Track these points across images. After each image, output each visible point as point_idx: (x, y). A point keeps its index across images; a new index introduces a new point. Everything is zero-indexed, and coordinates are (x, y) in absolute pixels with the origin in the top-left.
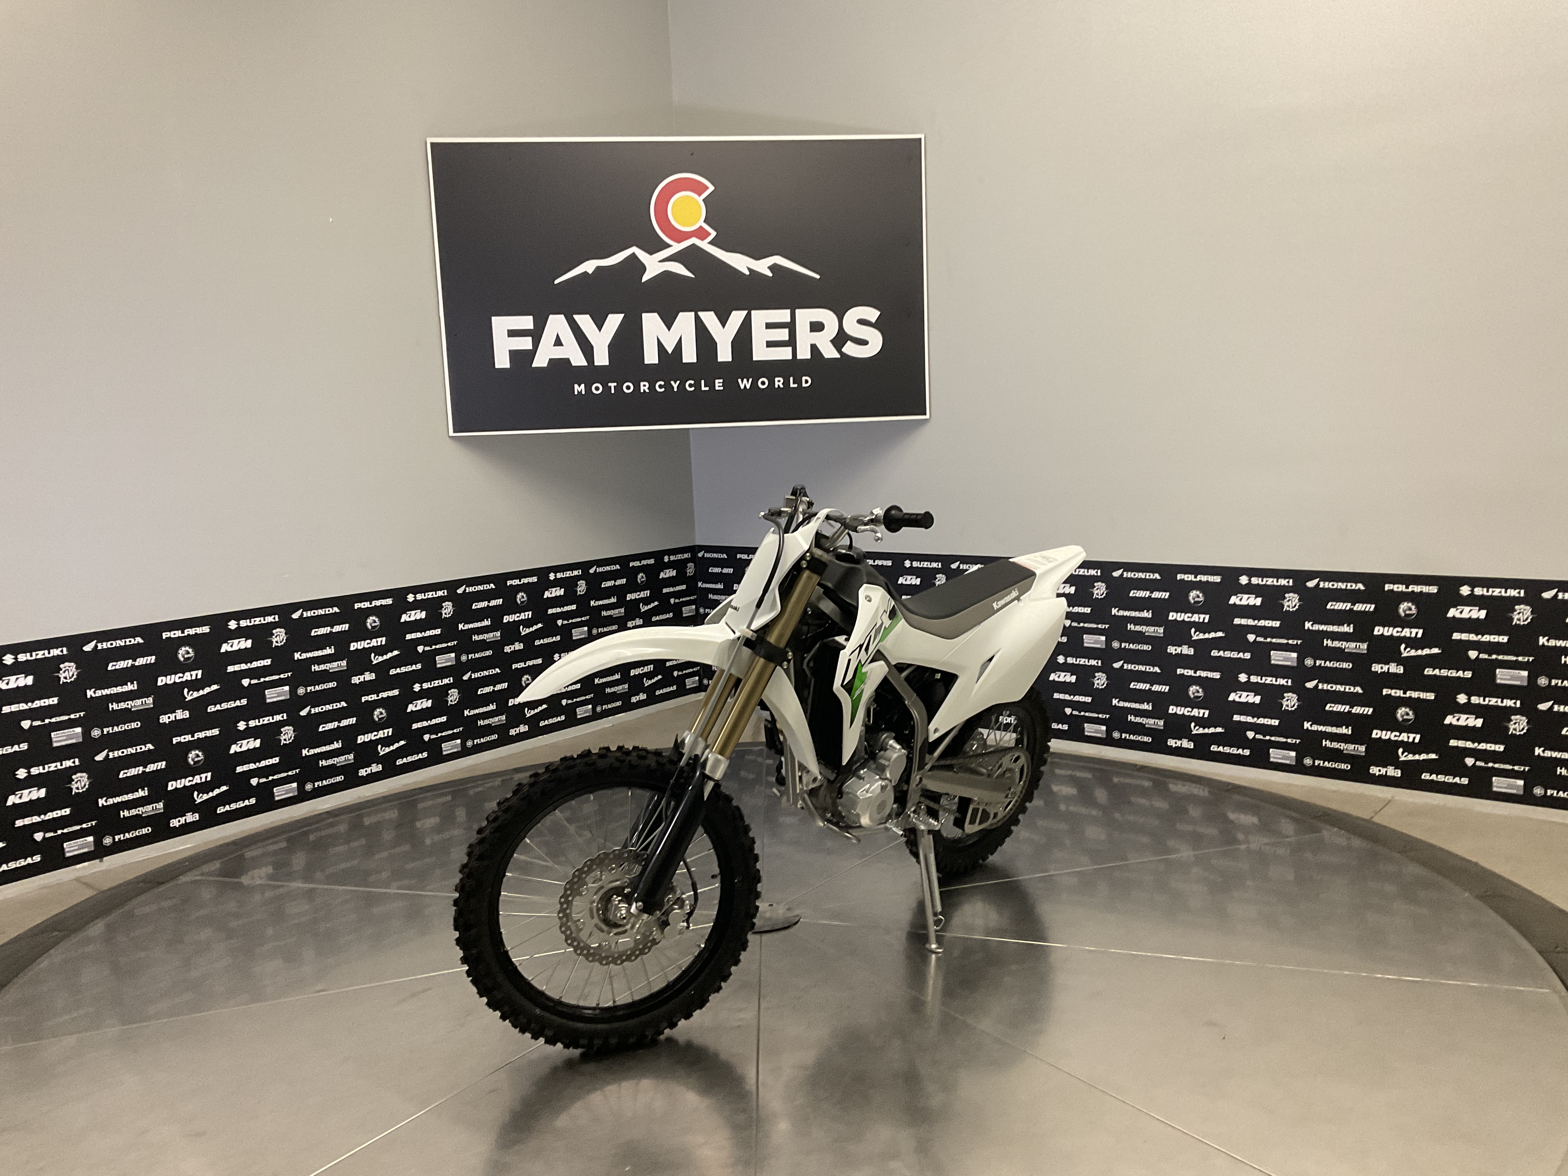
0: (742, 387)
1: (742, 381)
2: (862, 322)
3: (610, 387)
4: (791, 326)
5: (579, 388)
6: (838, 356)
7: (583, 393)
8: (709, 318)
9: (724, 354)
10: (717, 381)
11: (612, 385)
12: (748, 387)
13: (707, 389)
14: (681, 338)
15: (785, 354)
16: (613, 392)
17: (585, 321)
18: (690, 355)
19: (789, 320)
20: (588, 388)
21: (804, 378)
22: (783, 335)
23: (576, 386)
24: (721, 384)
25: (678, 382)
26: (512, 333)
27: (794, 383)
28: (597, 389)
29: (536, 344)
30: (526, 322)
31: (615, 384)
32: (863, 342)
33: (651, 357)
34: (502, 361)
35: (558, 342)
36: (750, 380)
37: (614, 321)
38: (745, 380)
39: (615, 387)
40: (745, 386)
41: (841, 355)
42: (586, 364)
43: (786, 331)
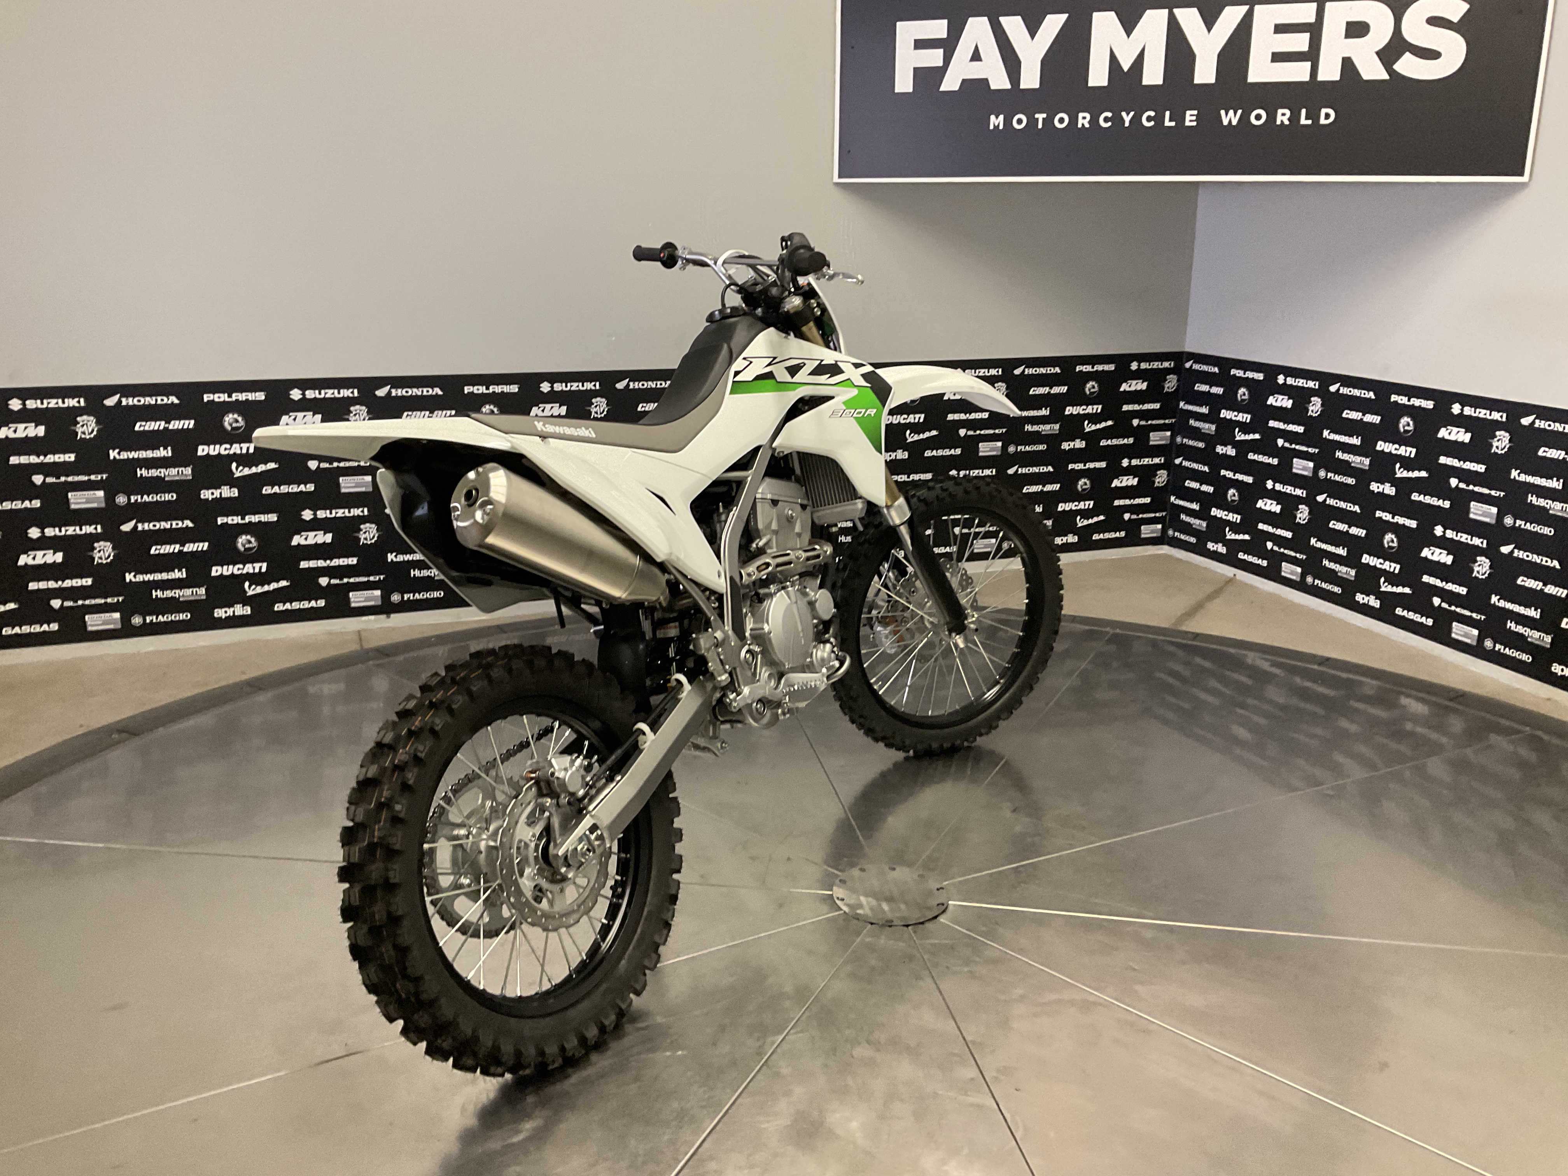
0: (1225, 122)
1: (1227, 114)
2: (1435, 21)
3: (1038, 119)
4: (1315, 30)
5: (996, 121)
6: (1386, 76)
7: (1001, 127)
8: (1189, 18)
9: (1205, 73)
10: (1188, 113)
11: (1040, 117)
12: (1234, 122)
13: (1173, 124)
14: (1143, 49)
15: (1299, 72)
16: (1040, 126)
17: (1013, 25)
18: (1153, 75)
19: (1312, 20)
20: (1008, 121)
21: (1324, 111)
22: (1300, 42)
24: (1194, 118)
25: (1132, 113)
26: (920, 44)
27: (1307, 118)
28: (1020, 121)
29: (948, 58)
30: (938, 28)
31: (1045, 115)
32: (1431, 55)
33: (1098, 76)
34: (904, 83)
35: (976, 56)
36: (1240, 112)
37: (1054, 23)
38: (1231, 112)
39: (1044, 119)
40: (1230, 121)
41: (1389, 75)
42: (1009, 86)
43: (1306, 36)
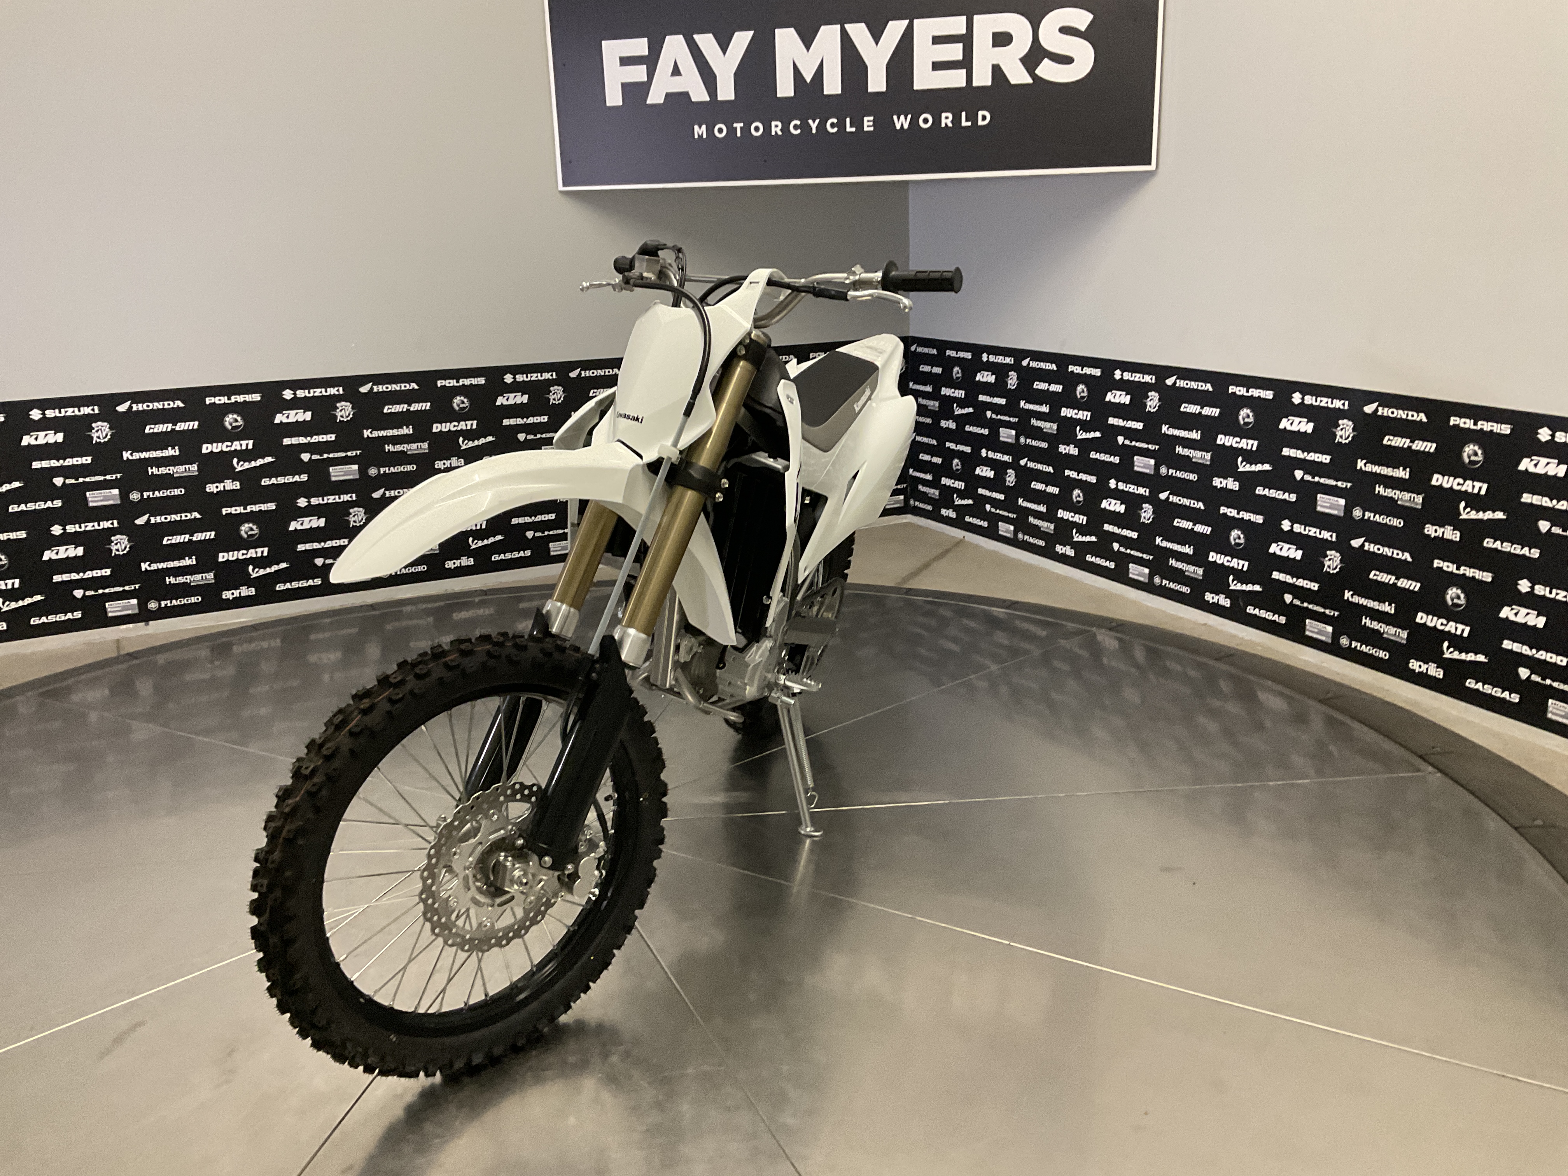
0: (898, 127)
1: (899, 119)
2: (1066, 30)
3: (736, 128)
4: (966, 40)
5: (700, 131)
6: (1029, 80)
7: (705, 136)
8: (859, 32)
9: (877, 82)
10: (866, 119)
11: (738, 126)
12: (906, 126)
13: (853, 129)
14: (822, 60)
15: (956, 79)
16: (739, 134)
17: (706, 42)
18: (833, 85)
19: (964, 31)
20: (710, 131)
21: (980, 113)
22: (955, 52)
23: (696, 127)
24: (871, 123)
25: (817, 121)
26: (625, 61)
27: (967, 120)
28: (721, 131)
29: (651, 74)
30: (639, 46)
31: (742, 125)
32: (1067, 60)
33: (785, 88)
34: (614, 98)
35: (676, 72)
36: (909, 117)
37: (742, 40)
38: (902, 117)
39: (741, 128)
40: (902, 125)
41: (1033, 80)
42: (707, 98)
43: (960, 46)
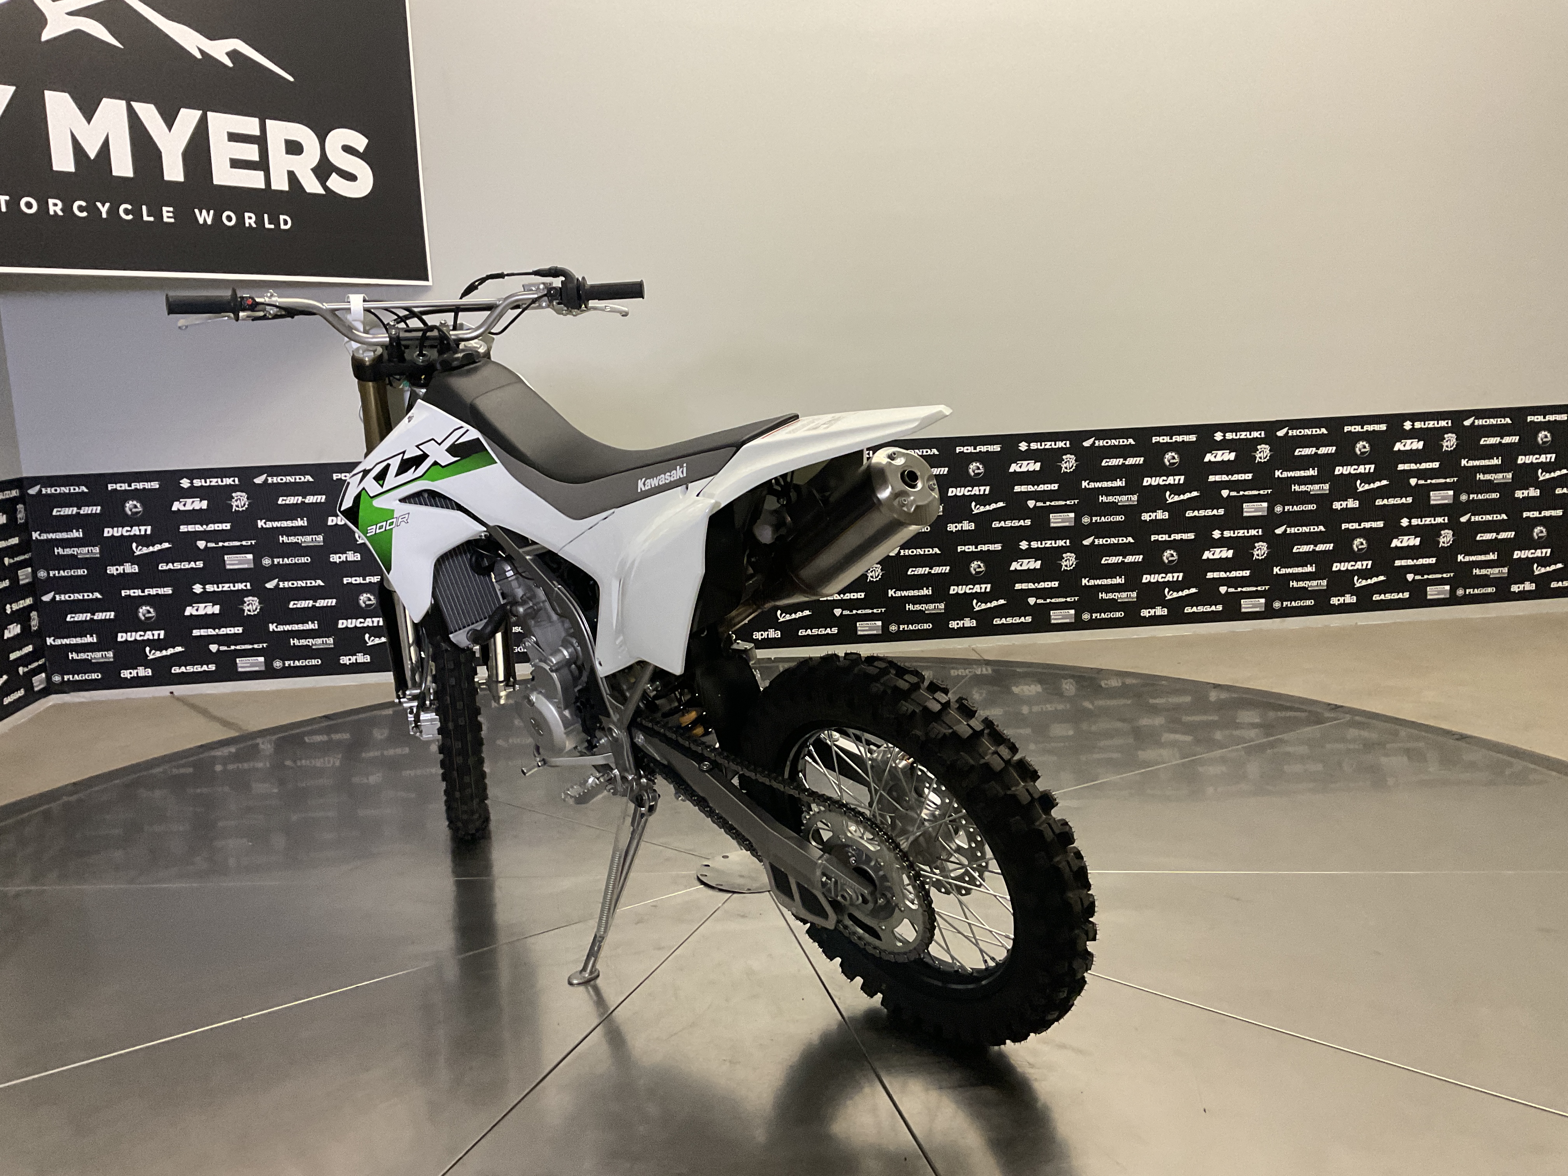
0: (201, 221)
1: (201, 213)
2: (347, 149)
4: (261, 142)
6: (321, 191)
8: (148, 113)
9: (173, 171)
10: (165, 209)
12: (209, 222)
13: (152, 219)
14: (107, 136)
15: (254, 180)
18: (123, 165)
19: (257, 133)
21: (282, 217)
22: (251, 152)
24: (171, 215)
25: (107, 205)
27: (270, 223)
32: (351, 177)
33: (63, 161)
36: (212, 212)
38: (204, 212)
39: (6, 202)
40: (205, 220)
41: (326, 191)
43: (255, 147)
